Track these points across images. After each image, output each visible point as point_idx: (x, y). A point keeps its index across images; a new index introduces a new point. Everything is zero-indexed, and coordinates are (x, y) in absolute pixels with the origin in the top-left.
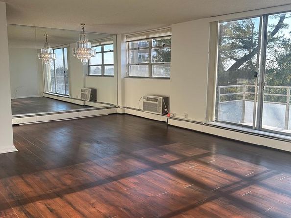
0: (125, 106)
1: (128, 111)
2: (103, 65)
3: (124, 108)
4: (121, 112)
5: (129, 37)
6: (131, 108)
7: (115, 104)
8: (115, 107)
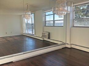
0: (72, 43)
1: (73, 46)
2: (54, 21)
3: (71, 44)
4: (69, 47)
5: (75, 3)
6: (76, 45)
7: (64, 42)
8: (65, 44)
